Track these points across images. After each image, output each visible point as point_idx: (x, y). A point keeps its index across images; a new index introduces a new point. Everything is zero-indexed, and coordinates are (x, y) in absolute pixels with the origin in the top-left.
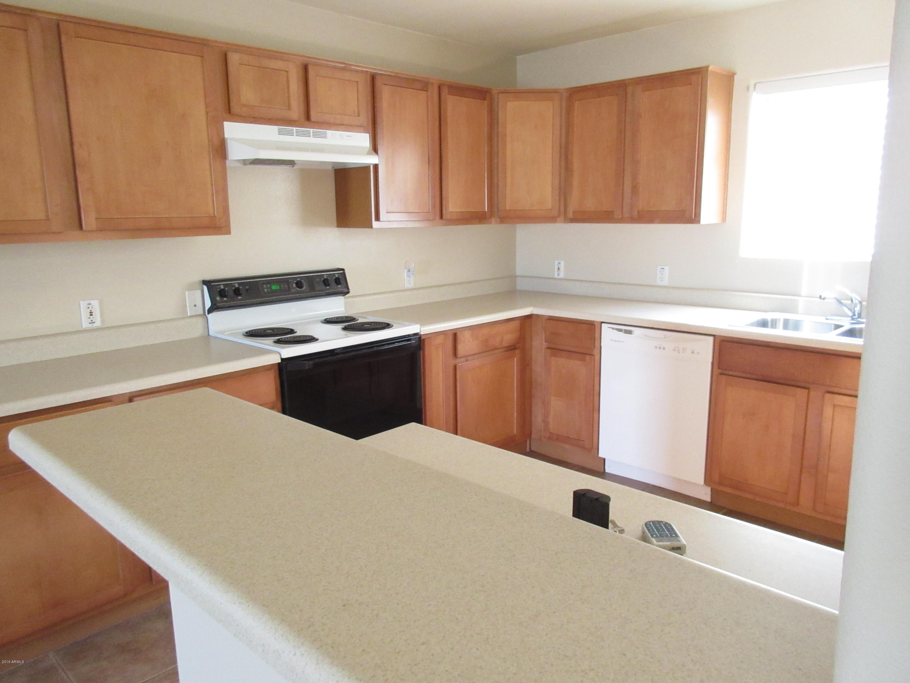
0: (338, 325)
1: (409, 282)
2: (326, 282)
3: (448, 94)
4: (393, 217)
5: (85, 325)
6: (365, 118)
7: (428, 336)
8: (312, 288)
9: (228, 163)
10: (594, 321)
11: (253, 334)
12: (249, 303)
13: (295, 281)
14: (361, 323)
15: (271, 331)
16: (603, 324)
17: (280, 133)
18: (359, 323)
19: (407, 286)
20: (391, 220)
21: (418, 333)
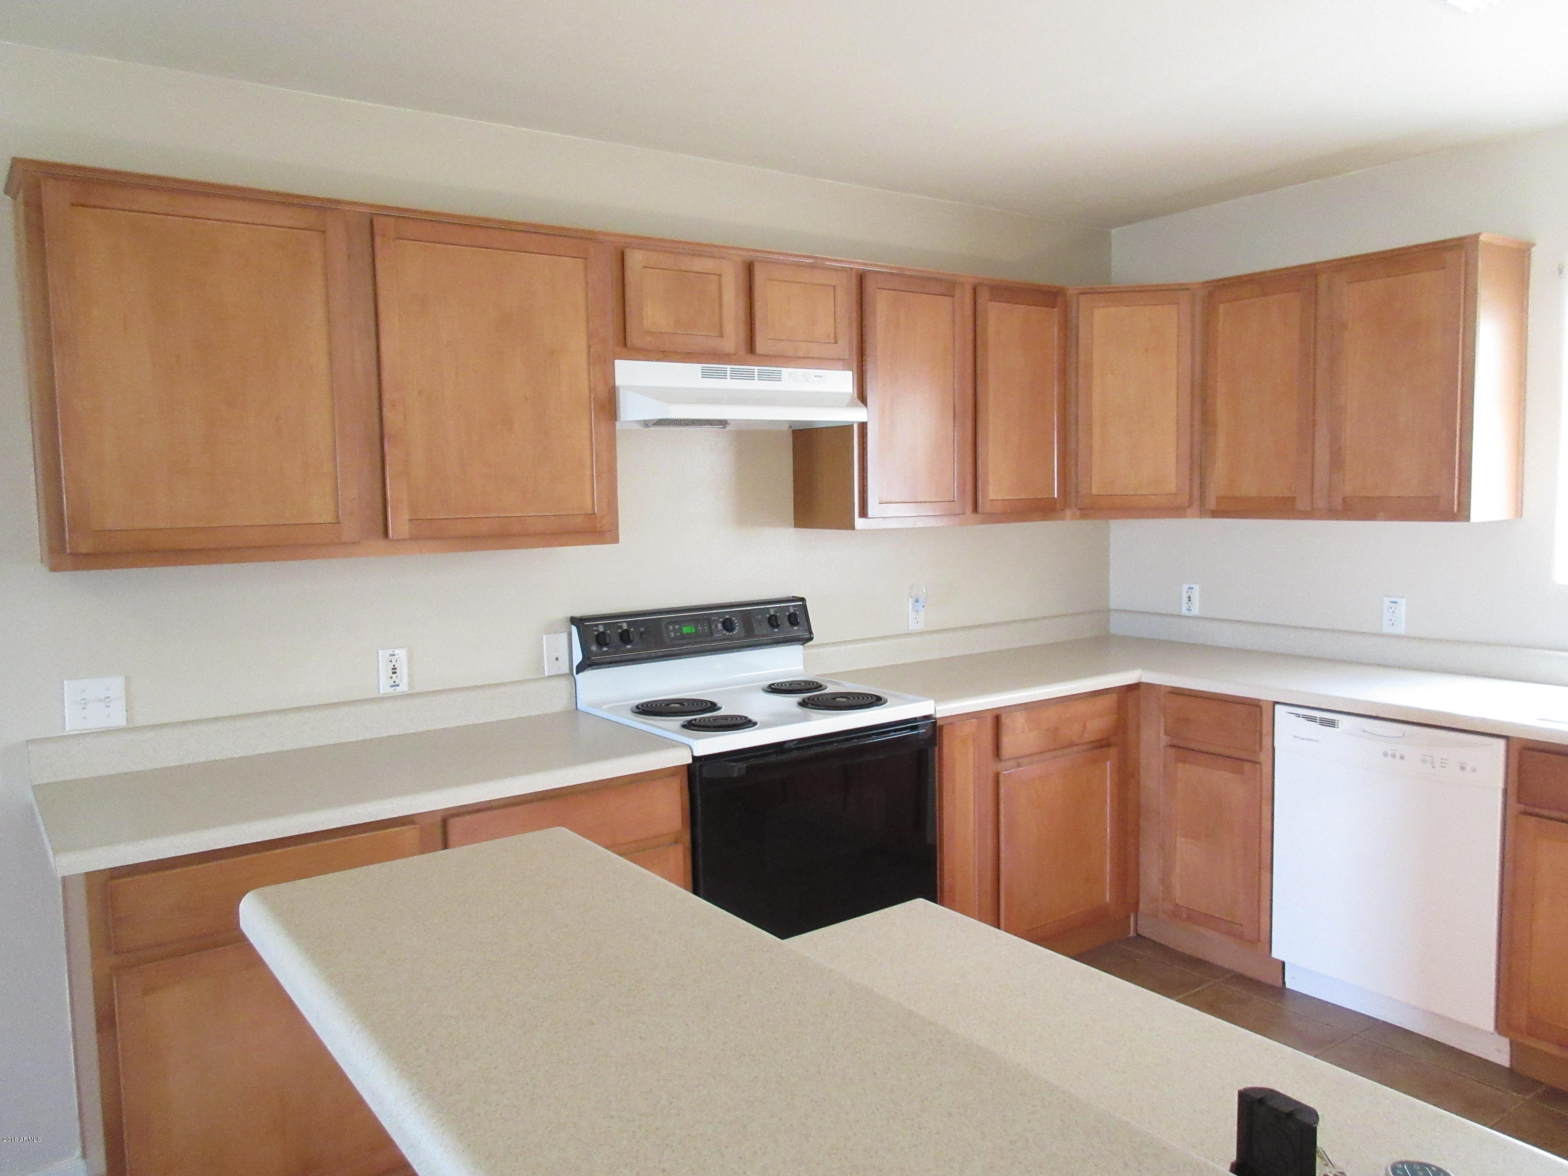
0: (792, 697)
1: (915, 621)
2: (773, 622)
3: (990, 300)
4: (892, 510)
5: (385, 688)
6: (845, 346)
7: (950, 721)
8: (749, 631)
9: (618, 426)
10: (1259, 700)
11: (648, 710)
12: (643, 656)
13: (721, 620)
14: (831, 694)
15: (679, 705)
16: (1277, 707)
17: (705, 375)
18: (827, 694)
19: (913, 626)
20: (886, 516)
21: (931, 715)
